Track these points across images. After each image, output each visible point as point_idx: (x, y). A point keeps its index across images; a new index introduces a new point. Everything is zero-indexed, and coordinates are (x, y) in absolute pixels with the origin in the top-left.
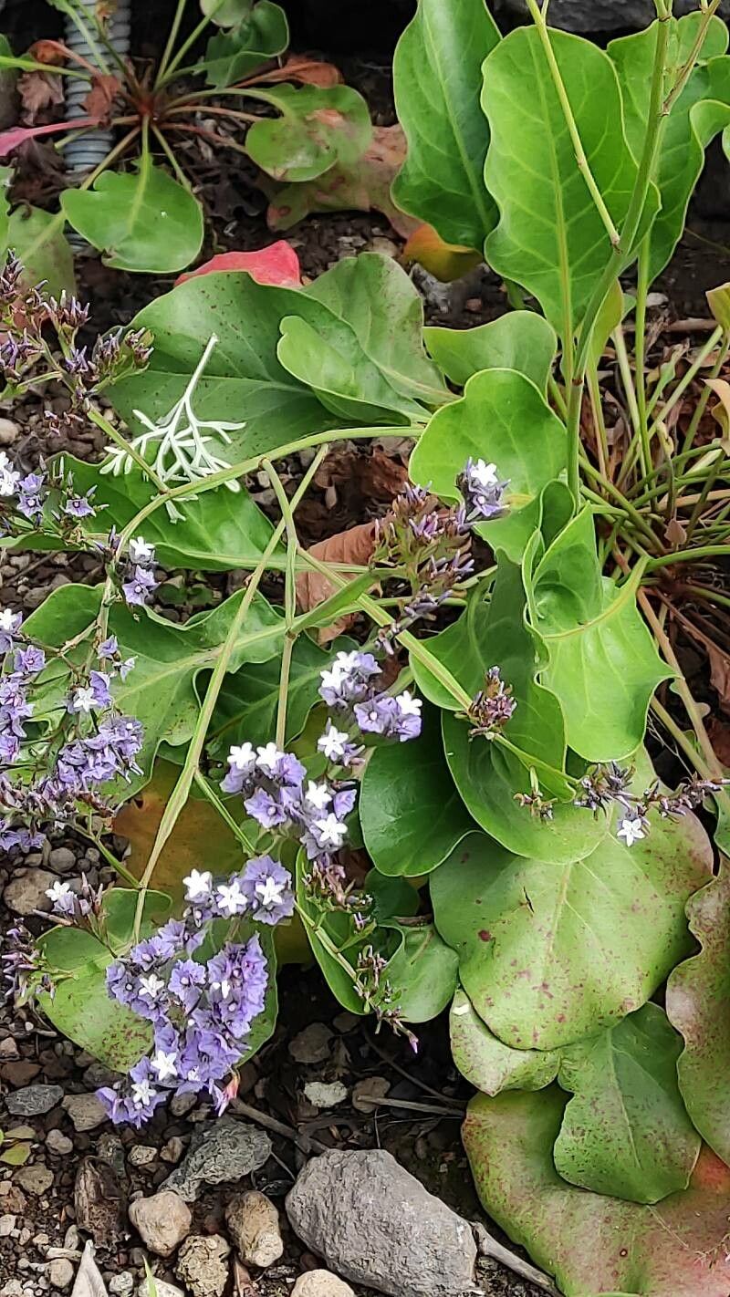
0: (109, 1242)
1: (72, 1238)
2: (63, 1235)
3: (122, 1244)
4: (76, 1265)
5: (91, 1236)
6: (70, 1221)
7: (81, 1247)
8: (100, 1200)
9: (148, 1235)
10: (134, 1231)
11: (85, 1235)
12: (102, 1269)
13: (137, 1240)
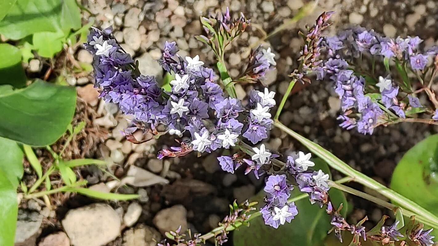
0: (167, 193)
1: (172, 175)
2: (177, 171)
3: (164, 199)
4: (158, 174)
5: (171, 183)
6: (183, 176)
7: (167, 178)
8: (191, 193)
9: (165, 213)
10: (170, 206)
11: (172, 181)
12: (152, 187)
13: (164, 207)
